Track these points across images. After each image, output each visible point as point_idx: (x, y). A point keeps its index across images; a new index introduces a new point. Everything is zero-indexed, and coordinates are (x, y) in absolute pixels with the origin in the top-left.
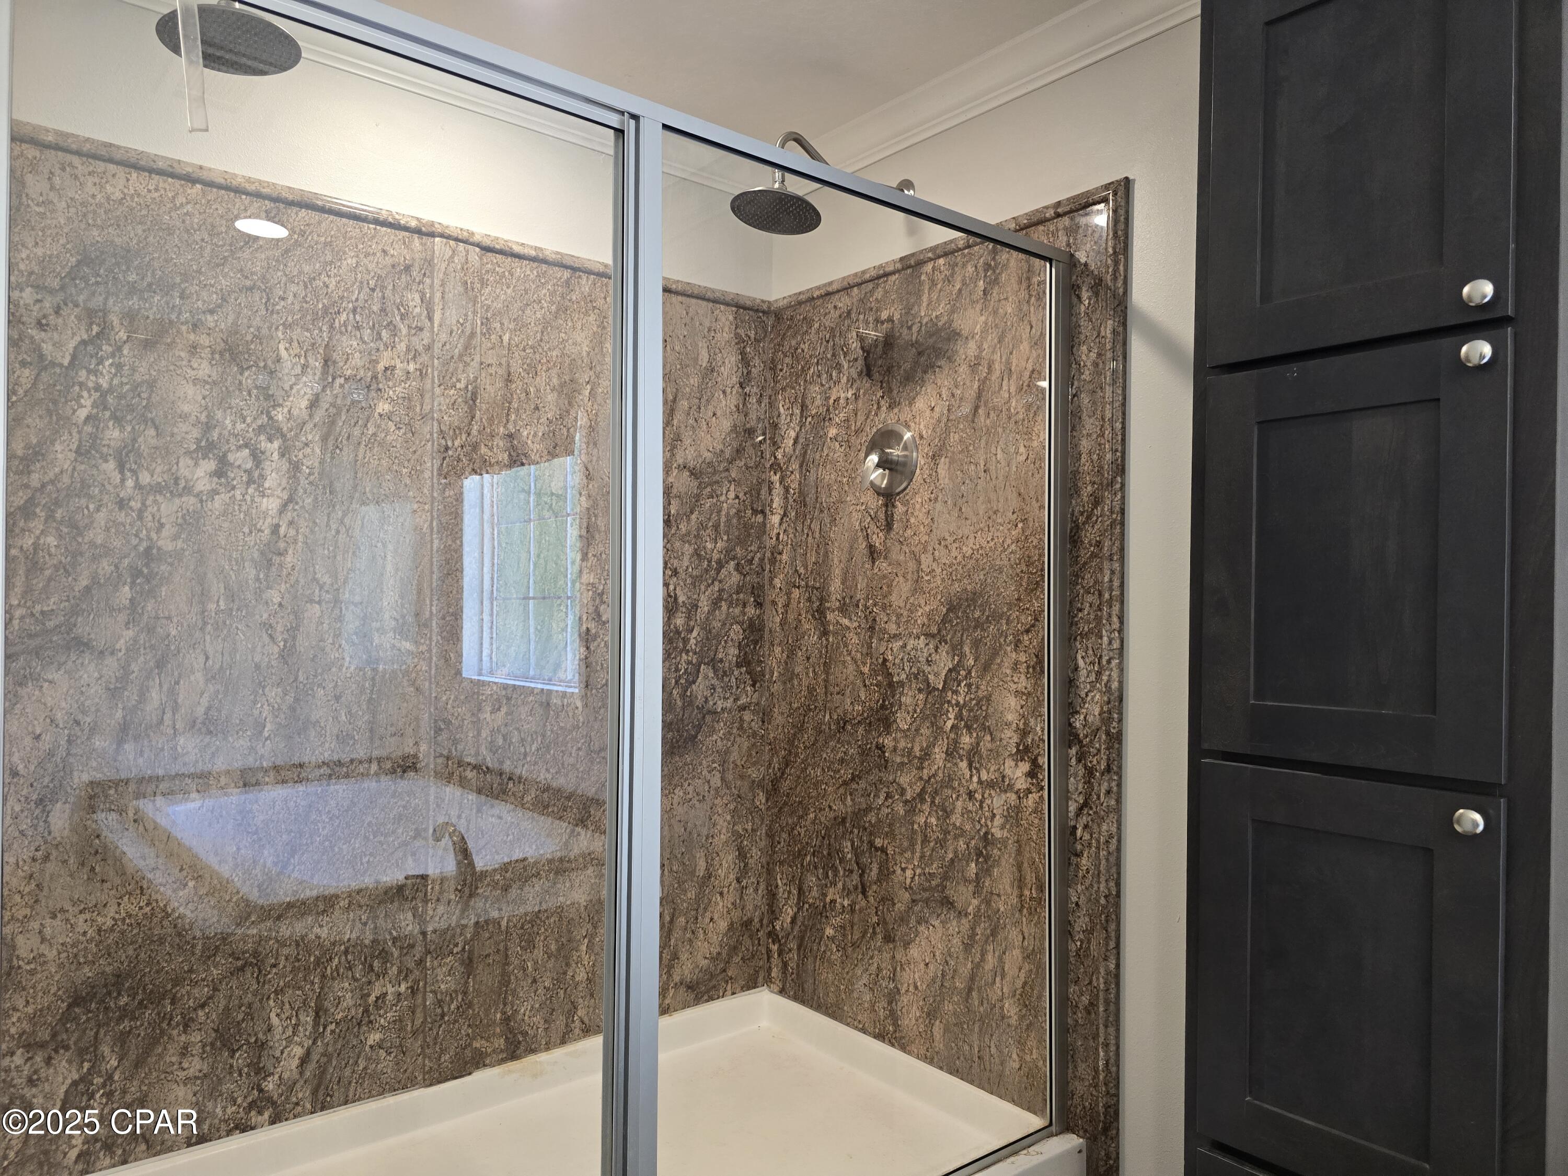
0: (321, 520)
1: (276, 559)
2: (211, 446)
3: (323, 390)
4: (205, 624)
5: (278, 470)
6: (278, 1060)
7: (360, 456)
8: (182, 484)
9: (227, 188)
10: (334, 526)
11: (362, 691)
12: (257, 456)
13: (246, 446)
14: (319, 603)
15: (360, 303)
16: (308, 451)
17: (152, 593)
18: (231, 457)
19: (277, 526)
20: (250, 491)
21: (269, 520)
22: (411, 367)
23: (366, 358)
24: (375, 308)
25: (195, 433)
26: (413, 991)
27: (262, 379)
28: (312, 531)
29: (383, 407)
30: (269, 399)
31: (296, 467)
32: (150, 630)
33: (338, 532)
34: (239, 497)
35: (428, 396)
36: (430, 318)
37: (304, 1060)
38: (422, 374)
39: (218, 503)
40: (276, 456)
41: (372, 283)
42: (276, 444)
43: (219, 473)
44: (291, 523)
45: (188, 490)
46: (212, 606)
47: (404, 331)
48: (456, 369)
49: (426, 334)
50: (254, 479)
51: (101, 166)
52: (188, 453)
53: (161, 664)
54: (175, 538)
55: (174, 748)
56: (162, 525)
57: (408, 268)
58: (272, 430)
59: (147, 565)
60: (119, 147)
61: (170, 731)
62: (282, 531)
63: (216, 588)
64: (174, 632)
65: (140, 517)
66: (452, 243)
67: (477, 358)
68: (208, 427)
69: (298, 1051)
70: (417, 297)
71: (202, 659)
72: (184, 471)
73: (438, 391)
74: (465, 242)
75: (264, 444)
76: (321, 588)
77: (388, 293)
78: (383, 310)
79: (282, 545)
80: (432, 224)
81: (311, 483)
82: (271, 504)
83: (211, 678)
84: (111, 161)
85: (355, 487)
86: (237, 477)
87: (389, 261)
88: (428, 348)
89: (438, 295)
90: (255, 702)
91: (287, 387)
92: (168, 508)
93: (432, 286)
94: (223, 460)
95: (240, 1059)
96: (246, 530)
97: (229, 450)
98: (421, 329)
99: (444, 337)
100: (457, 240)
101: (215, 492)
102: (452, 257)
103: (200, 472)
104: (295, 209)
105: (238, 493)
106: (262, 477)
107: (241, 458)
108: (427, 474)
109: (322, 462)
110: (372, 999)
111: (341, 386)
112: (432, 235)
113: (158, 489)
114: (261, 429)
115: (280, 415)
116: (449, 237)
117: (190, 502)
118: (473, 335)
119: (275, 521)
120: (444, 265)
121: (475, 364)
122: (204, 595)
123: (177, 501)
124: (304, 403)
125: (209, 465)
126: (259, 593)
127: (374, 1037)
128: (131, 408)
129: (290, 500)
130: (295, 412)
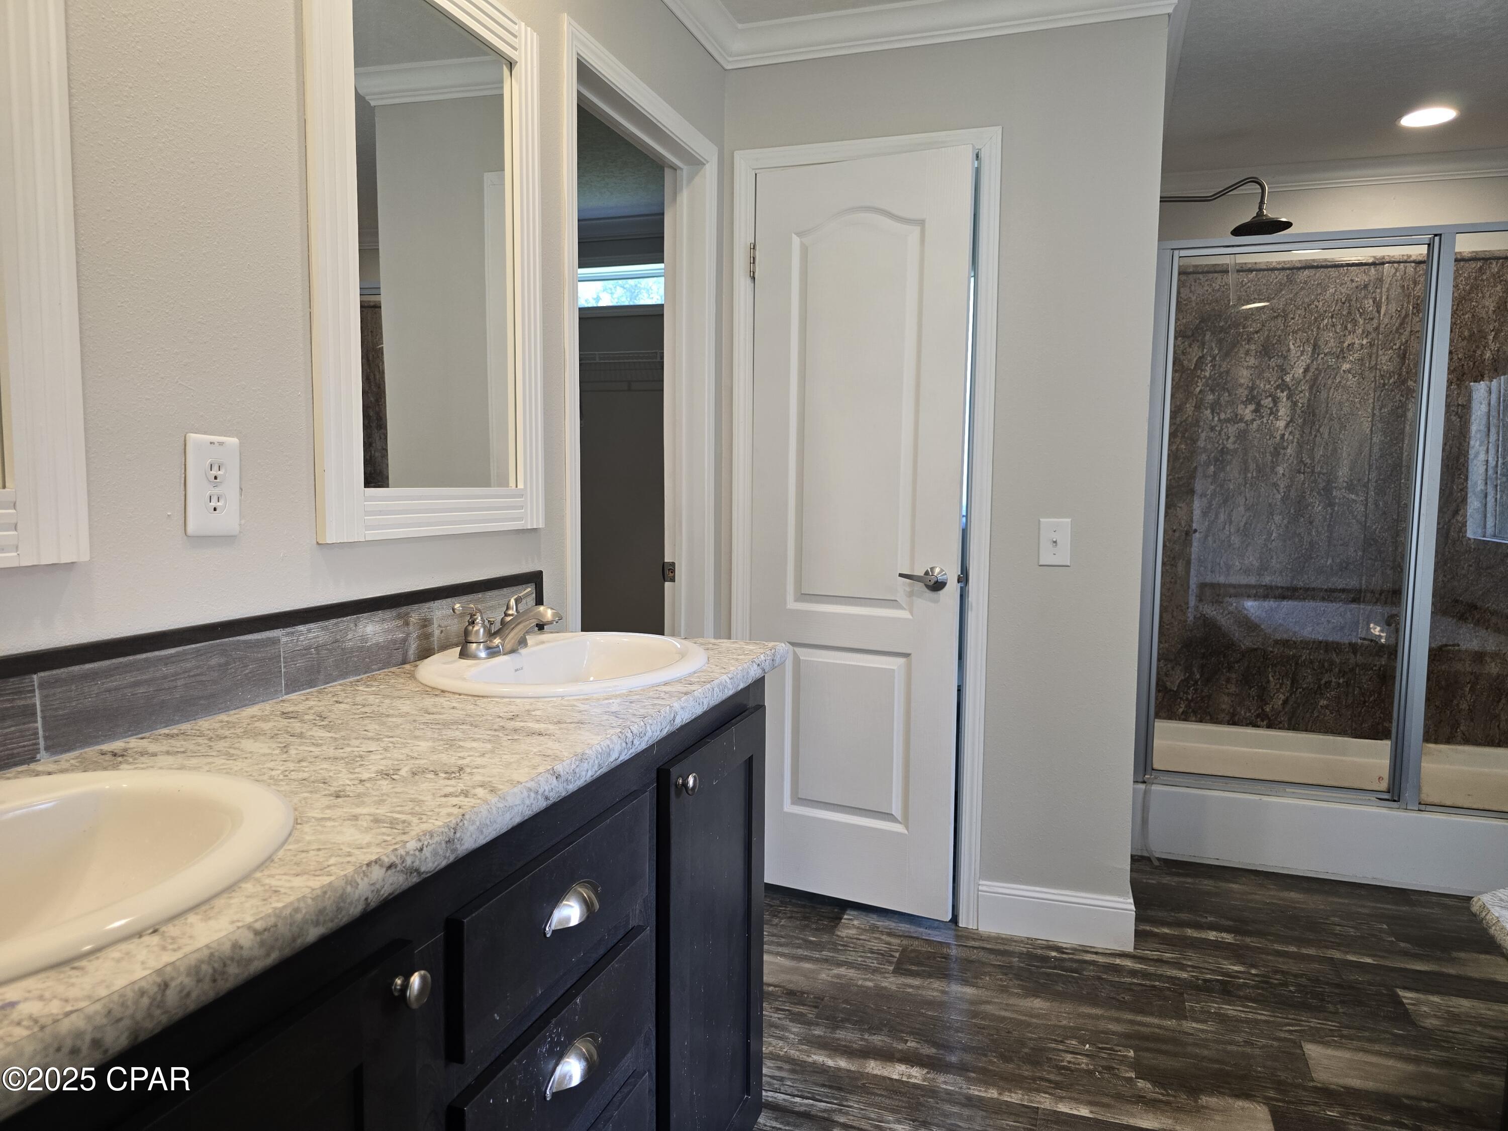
0: (1307, 431)
1: (1282, 451)
2: (1253, 397)
3: (1312, 362)
4: (1246, 483)
5: (1285, 407)
6: (1272, 698)
7: (1331, 395)
8: (1239, 417)
9: (1268, 270)
10: (1314, 433)
11: (1325, 520)
12: (1276, 401)
13: (1270, 396)
14: (1304, 473)
15: (1336, 312)
16: (1302, 395)
17: (1223, 469)
18: (1262, 402)
19: (1284, 435)
20: (1271, 418)
21: (1279, 432)
22: (1365, 342)
23: (1338, 341)
24: (1344, 313)
25: (1246, 392)
26: (1347, 684)
27: (1280, 361)
28: (1302, 436)
29: (1346, 366)
30: (1283, 370)
31: (1295, 404)
32: (1222, 486)
33: (1316, 436)
34: (1265, 421)
35: (1374, 356)
36: (1379, 312)
37: (1285, 702)
38: (1371, 345)
39: (1255, 425)
40: (1285, 399)
41: (1343, 300)
42: (1285, 393)
43: (1256, 411)
44: (1291, 433)
45: (1241, 420)
46: (1249, 475)
47: (1361, 321)
48: (1394, 338)
49: (1375, 323)
50: (1274, 412)
51: (1211, 276)
52: (1243, 402)
53: (1225, 501)
54: (1234, 443)
55: (1229, 541)
56: (1229, 437)
57: (1366, 286)
58: (1283, 386)
59: (1222, 456)
60: (1219, 265)
61: (1228, 533)
62: (1286, 437)
63: (1252, 466)
64: (1232, 487)
65: (1220, 434)
66: (1396, 265)
67: (1409, 329)
68: (1252, 389)
69: (1282, 697)
70: (1371, 301)
71: (1244, 500)
72: (1240, 411)
73: (1380, 352)
74: (1406, 262)
75: (1279, 394)
76: (1305, 465)
77: (1353, 303)
78: (1349, 313)
79: (1285, 444)
80: (1383, 257)
81: (1302, 412)
82: (1281, 424)
83: (1247, 509)
84: (1216, 272)
85: (1327, 412)
86: (1265, 412)
87: (1354, 285)
88: (1377, 329)
89: (1384, 298)
90: (1268, 522)
91: (1292, 364)
92: (1232, 430)
93: (1381, 293)
94: (1259, 404)
95: (1253, 692)
96: (1268, 437)
97: (1262, 399)
98: (1372, 319)
99: (1386, 321)
100: (1399, 262)
101: (1254, 420)
102: (1395, 273)
103: (1247, 411)
104: (1302, 271)
105: (1265, 420)
106: (1278, 411)
107: (1267, 402)
108: (1371, 401)
109: (1309, 400)
110: (1323, 682)
111: (1322, 358)
112: (1383, 264)
113: (1228, 421)
114: (1278, 387)
115: (1288, 379)
116: (1394, 262)
117: (1242, 425)
118: (1407, 316)
119: (1283, 432)
120: (1389, 279)
121: (1407, 333)
122: (1246, 470)
123: (1236, 426)
124: (1301, 371)
125: (1251, 407)
126: (1273, 469)
127: (1323, 702)
128: (1218, 384)
129: (1291, 421)
130: (1296, 376)
